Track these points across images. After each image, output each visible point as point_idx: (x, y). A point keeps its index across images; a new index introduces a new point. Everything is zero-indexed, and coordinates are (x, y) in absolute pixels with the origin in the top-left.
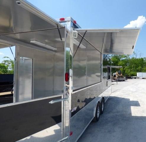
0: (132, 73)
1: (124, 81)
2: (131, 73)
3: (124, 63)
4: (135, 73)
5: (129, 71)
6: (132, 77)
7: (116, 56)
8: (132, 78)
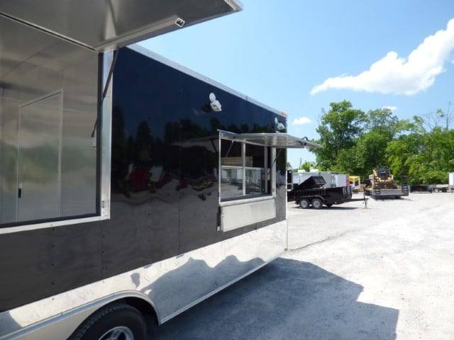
0: (433, 174)
1: (397, 197)
2: (430, 173)
3: (404, 146)
4: (444, 173)
5: (422, 168)
6: (431, 186)
7: (381, 128)
8: (431, 191)
